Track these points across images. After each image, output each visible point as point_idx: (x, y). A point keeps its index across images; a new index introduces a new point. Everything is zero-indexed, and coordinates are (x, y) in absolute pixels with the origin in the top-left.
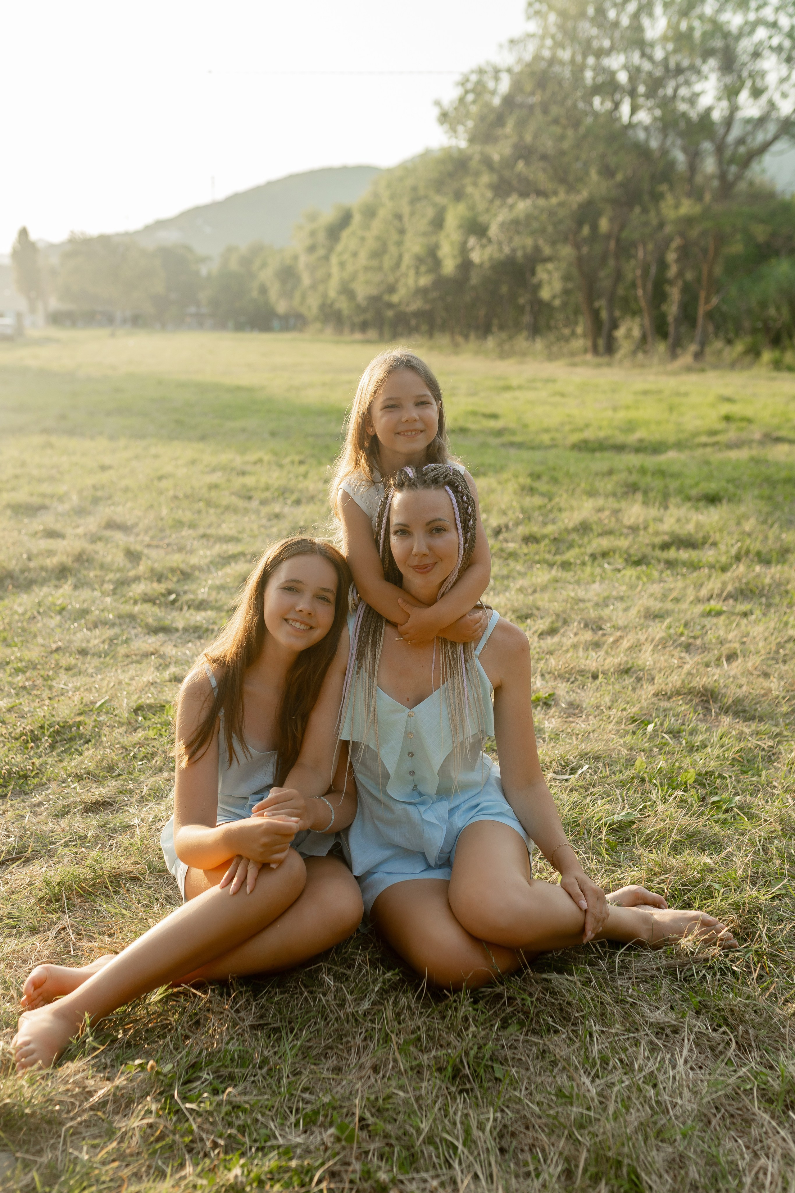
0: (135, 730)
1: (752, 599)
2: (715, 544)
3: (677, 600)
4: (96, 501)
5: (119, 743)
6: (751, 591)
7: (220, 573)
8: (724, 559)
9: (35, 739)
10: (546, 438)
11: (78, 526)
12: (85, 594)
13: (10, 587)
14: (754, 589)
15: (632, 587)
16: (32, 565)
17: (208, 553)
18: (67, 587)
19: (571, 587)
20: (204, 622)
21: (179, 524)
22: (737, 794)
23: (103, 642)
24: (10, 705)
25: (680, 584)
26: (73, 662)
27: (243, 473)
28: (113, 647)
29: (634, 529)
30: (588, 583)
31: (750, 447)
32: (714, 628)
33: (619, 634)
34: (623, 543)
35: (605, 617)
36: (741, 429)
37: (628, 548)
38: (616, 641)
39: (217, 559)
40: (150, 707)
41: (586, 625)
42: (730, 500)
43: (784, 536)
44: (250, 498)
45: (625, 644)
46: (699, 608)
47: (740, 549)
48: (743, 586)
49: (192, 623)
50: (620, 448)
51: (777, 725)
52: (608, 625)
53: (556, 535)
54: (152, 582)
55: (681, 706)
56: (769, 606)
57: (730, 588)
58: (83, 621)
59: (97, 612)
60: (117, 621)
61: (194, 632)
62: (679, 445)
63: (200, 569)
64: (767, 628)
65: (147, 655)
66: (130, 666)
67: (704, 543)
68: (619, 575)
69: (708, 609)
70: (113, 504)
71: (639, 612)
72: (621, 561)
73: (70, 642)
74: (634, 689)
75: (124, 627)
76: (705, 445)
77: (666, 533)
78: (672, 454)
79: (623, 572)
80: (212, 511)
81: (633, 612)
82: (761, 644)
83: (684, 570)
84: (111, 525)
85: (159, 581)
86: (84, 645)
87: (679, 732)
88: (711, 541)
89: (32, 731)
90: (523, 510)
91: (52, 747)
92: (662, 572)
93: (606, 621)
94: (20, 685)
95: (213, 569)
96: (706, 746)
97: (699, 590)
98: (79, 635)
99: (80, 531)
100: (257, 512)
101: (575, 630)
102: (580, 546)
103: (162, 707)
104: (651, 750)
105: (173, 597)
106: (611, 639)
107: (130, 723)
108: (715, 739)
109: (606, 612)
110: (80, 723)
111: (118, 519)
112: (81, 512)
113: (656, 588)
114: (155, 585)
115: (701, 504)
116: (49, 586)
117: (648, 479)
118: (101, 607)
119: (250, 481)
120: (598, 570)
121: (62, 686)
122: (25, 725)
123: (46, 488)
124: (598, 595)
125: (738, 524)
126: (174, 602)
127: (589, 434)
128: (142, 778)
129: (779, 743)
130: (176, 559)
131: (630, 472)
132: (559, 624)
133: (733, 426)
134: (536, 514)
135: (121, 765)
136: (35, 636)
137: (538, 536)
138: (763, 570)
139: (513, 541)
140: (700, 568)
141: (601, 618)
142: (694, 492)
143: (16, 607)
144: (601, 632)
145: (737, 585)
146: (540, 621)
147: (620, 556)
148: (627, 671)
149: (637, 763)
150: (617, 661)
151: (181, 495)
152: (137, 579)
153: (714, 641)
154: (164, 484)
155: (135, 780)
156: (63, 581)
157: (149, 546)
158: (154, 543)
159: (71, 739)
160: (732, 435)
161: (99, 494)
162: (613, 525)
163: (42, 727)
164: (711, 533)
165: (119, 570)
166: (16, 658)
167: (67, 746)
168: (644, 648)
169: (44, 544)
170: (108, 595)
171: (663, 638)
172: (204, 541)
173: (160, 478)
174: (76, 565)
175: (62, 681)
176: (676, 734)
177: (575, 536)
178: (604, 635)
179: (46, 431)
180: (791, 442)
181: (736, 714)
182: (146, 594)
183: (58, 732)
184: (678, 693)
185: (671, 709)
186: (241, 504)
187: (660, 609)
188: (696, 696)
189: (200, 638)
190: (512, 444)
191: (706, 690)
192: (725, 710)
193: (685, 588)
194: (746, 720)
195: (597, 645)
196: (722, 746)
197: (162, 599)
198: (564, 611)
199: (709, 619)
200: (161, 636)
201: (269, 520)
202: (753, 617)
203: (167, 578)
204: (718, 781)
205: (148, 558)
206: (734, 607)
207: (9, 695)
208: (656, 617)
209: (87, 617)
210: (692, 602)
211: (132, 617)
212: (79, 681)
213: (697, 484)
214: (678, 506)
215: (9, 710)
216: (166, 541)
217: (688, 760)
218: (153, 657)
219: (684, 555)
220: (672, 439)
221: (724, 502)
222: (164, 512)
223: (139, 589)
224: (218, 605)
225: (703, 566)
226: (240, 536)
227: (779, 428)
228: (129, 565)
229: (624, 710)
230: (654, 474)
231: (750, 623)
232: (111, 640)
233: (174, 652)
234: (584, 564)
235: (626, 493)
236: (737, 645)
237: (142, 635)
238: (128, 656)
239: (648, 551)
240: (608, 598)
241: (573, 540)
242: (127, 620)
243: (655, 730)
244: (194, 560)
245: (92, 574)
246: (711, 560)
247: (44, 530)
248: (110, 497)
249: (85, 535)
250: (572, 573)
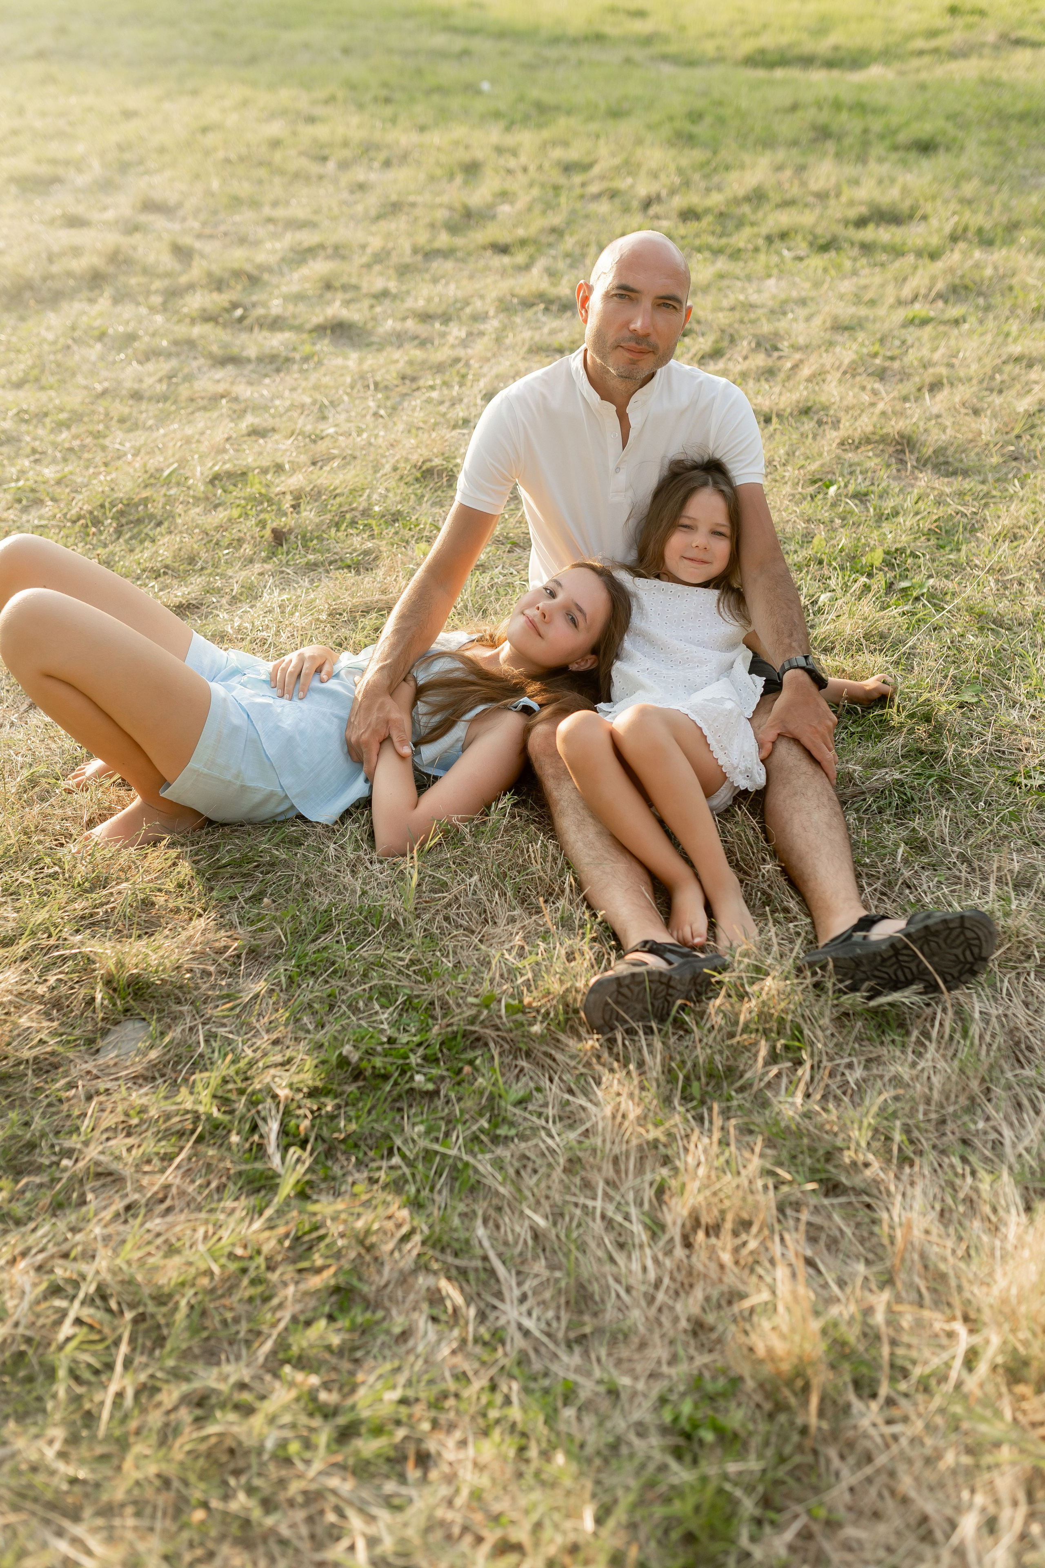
0: (216, 507)
1: (966, 299)
2: (924, 218)
3: (872, 303)
4: (124, 167)
5: (197, 526)
6: (966, 288)
7: (296, 276)
8: (935, 241)
9: (96, 522)
10: (709, 47)
11: (105, 208)
12: (128, 311)
13: (32, 303)
14: (971, 285)
15: (817, 285)
16: (55, 269)
17: (278, 245)
18: (104, 303)
19: (739, 284)
20: (282, 348)
21: (236, 202)
22: (930, 576)
23: (160, 380)
24: (59, 476)
25: (877, 280)
26: (126, 410)
27: (311, 120)
28: (173, 388)
29: (822, 196)
30: (761, 279)
31: (981, 56)
32: (917, 344)
33: (798, 356)
34: (807, 218)
35: (782, 332)
36: (969, 27)
37: (815, 226)
38: (795, 367)
39: (291, 255)
40: (230, 475)
41: (758, 345)
42: (948, 149)
43: (1014, 203)
44: (324, 159)
45: (806, 371)
46: (901, 314)
47: (957, 224)
48: (957, 281)
49: (267, 351)
50: (807, 61)
51: (983, 482)
52: (786, 344)
53: (723, 208)
54: (211, 291)
55: (870, 459)
56: (988, 308)
57: (940, 286)
58: (130, 351)
59: (146, 339)
60: (174, 349)
61: (271, 362)
62: (887, 55)
63: (269, 270)
64: (983, 343)
65: (216, 398)
66: (197, 414)
67: (911, 217)
68: (801, 265)
69: (910, 316)
70: (147, 172)
71: (824, 322)
72: (804, 245)
73: (119, 383)
74: (815, 437)
75: (183, 357)
76: (921, 53)
77: (861, 203)
78: (875, 72)
79: (806, 262)
80: (277, 180)
81: (817, 321)
82: (974, 367)
83: (884, 257)
84: (150, 206)
85: (219, 289)
86: (136, 386)
87: (866, 494)
88: (919, 214)
89: (91, 513)
90: (680, 171)
91: (119, 533)
92: (855, 260)
93: (782, 338)
94: (67, 445)
95: (286, 270)
96: (897, 513)
97: (901, 288)
98: (129, 370)
99: (110, 215)
100: (336, 181)
101: (744, 352)
102: (753, 224)
103: (244, 474)
104: (832, 521)
105: (239, 312)
106: (789, 365)
107: (207, 499)
108: (908, 504)
109: (782, 324)
110: (146, 499)
111: (157, 196)
112: (106, 186)
113: (846, 286)
114: (215, 296)
115: (913, 155)
116: (80, 301)
117: (844, 116)
118: (151, 330)
119: (321, 132)
120: (775, 259)
121: (117, 446)
122: (81, 504)
123: (55, 149)
124: (774, 297)
125: (957, 186)
126: (241, 319)
127: (768, 41)
128: (230, 573)
129: (986, 505)
130: (238, 257)
131: (820, 108)
132: (725, 343)
133: (960, 22)
134: (696, 177)
135: (204, 555)
136: (74, 374)
137: (699, 210)
138: (984, 256)
139: (666, 217)
140: (903, 255)
141: (776, 334)
142: (902, 137)
143: (44, 333)
144: (776, 354)
145: (949, 278)
146: (701, 340)
147: (804, 238)
148: (806, 411)
149: (816, 541)
150: (795, 396)
151: (233, 156)
152: (191, 287)
153: (916, 363)
154: (210, 139)
155: (222, 576)
156: (97, 292)
157: (199, 236)
158: (208, 231)
159: (139, 521)
160: (957, 37)
161: (127, 156)
162: (794, 191)
163: (102, 506)
164: (921, 202)
165: (168, 275)
166: (55, 407)
167: (135, 530)
168: (829, 377)
169: (66, 237)
170: (158, 312)
171: (853, 362)
172: (271, 227)
173: (205, 130)
174: (111, 269)
175: (117, 440)
176: (861, 497)
177: (746, 209)
178: (780, 358)
179: (41, 55)
180: (1035, 45)
181: (936, 467)
182: (204, 310)
183: (122, 513)
184: (868, 441)
185: (858, 464)
186: (315, 169)
187: (852, 317)
188: (889, 445)
189: (278, 370)
190: (665, 58)
191: (902, 436)
192: (923, 463)
193: (883, 286)
194: (948, 475)
195: (770, 373)
196: (917, 513)
197: (226, 316)
198: (730, 325)
199: (911, 329)
200: (230, 369)
201: (352, 192)
202: (966, 327)
203: (228, 286)
204: (910, 561)
205: (202, 256)
206: (943, 311)
207: (54, 461)
208: (846, 328)
209: (136, 344)
210: (891, 307)
211: (191, 343)
212: (140, 438)
213: (907, 124)
214: (881, 160)
215: (59, 482)
216: (222, 228)
217: (875, 534)
218: (224, 401)
219: (884, 234)
220: (877, 44)
221: (941, 151)
222: (215, 184)
223: (196, 302)
224: (297, 322)
225: (909, 252)
226: (315, 218)
227: (1021, 24)
228: (178, 267)
229: (802, 467)
230: (851, 109)
231: (961, 335)
232: (170, 378)
233: (248, 393)
234: (756, 250)
235: (814, 141)
236: (944, 371)
237: (205, 369)
238: (192, 400)
239: (839, 230)
240: (785, 302)
241: (744, 215)
242: (186, 348)
243: (838, 495)
244: (261, 257)
245: (133, 281)
246: (919, 242)
247: (64, 216)
248: (141, 162)
249: (117, 222)
250: (741, 264)
